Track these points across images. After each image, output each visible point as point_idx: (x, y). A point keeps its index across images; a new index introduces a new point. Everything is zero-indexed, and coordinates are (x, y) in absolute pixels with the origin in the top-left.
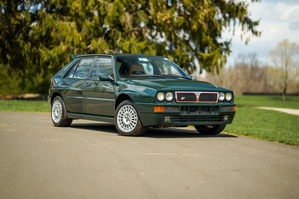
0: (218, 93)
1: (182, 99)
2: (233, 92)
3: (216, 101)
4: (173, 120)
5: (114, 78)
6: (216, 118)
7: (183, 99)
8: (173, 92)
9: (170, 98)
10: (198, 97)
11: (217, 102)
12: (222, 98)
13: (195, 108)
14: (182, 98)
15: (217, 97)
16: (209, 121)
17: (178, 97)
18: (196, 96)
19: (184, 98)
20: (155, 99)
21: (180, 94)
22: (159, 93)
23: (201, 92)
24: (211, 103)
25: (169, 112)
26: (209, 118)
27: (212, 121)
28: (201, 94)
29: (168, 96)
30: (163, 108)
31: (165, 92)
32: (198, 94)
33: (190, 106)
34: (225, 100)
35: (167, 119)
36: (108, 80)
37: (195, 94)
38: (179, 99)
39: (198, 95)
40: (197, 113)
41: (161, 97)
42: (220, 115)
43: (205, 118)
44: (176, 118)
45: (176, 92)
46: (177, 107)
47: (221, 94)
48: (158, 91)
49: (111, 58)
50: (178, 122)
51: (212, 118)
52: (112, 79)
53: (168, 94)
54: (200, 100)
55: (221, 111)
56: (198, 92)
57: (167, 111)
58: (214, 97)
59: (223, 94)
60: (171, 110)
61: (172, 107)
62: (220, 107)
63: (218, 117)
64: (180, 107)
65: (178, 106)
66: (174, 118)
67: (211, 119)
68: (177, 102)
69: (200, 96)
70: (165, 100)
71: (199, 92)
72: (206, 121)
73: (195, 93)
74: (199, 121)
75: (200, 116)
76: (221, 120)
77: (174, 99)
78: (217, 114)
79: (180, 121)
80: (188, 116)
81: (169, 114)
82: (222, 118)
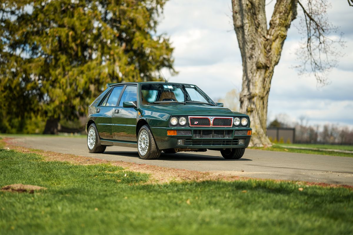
0: (233, 118)
2: (248, 117)
3: (230, 125)
4: (186, 144)
5: (136, 104)
6: (231, 142)
7: (196, 124)
8: (186, 117)
9: (183, 123)
10: (212, 122)
11: (232, 126)
12: (237, 123)
13: (208, 132)
14: (195, 122)
15: (231, 121)
16: (223, 144)
17: (191, 122)
18: (209, 121)
19: (197, 122)
20: (168, 123)
21: (193, 118)
22: (172, 117)
23: (214, 117)
24: (226, 127)
25: (181, 135)
26: (223, 142)
27: (227, 144)
28: (215, 119)
29: (182, 121)
30: (175, 132)
31: (178, 117)
32: (212, 119)
33: (203, 130)
34: (241, 125)
35: (180, 142)
36: (131, 106)
37: (208, 119)
38: (192, 123)
40: (210, 137)
41: (174, 121)
42: (234, 139)
43: (219, 142)
44: (189, 142)
45: (189, 117)
46: (189, 131)
47: (236, 119)
48: (171, 116)
49: (136, 86)
50: (191, 145)
51: (227, 142)
52: (135, 106)
53: (181, 118)
55: (236, 135)
56: (212, 117)
57: (180, 135)
58: (228, 122)
59: (238, 119)
60: (183, 134)
61: (185, 131)
62: (234, 132)
63: (233, 141)
64: (192, 131)
65: (191, 130)
66: (186, 142)
67: (225, 143)
68: (190, 126)
69: (214, 121)
70: (178, 124)
72: (220, 144)
73: (209, 117)
74: (213, 144)
75: (213, 140)
76: (236, 144)
77: (187, 124)
78: (231, 138)
79: (193, 144)
80: (201, 140)
81: (182, 138)
82: (237, 142)
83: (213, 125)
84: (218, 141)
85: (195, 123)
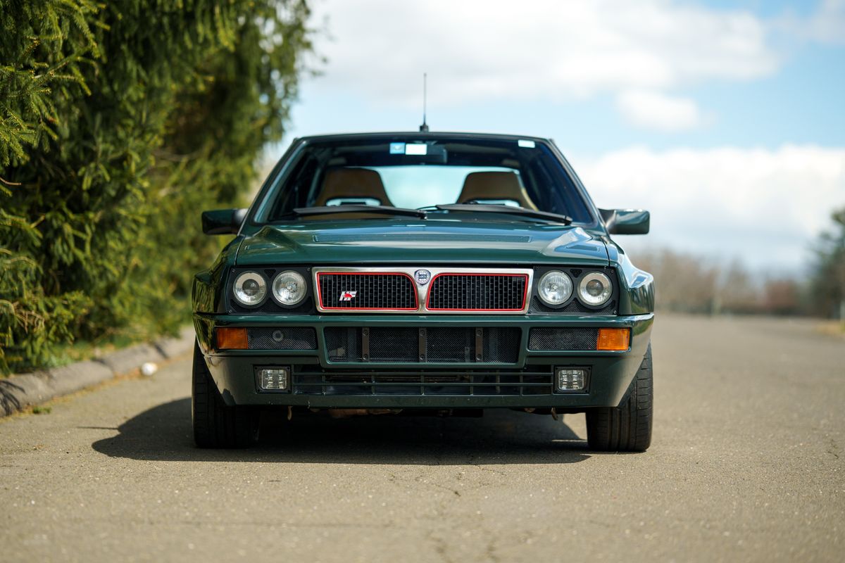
0: (530, 272)
1: (341, 299)
3: (519, 305)
4: (298, 386)
6: (516, 379)
7: (348, 299)
8: (305, 269)
10: (423, 291)
11: (525, 310)
12: (557, 295)
13: (405, 337)
14: (343, 293)
15: (525, 289)
17: (323, 290)
18: (413, 288)
19: (353, 294)
21: (335, 276)
22: (242, 272)
23: (435, 271)
25: (272, 350)
28: (438, 277)
29: (283, 287)
30: (242, 334)
31: (267, 272)
32: (423, 279)
33: (371, 328)
34: (574, 304)
37: (408, 280)
38: (330, 298)
39: (423, 281)
42: (528, 368)
45: (317, 270)
46: (308, 331)
47: (553, 279)
48: (233, 267)
53: (281, 277)
54: (434, 301)
55: (534, 350)
56: (423, 270)
58: (506, 292)
59: (562, 277)
61: (287, 332)
62: (524, 335)
63: (525, 377)
64: (318, 331)
65: (313, 329)
68: (320, 309)
69: (434, 285)
70: (271, 303)
71: (430, 269)
73: (410, 271)
81: (277, 361)
82: (547, 379)
83: (431, 306)
84: (456, 376)
85: (343, 296)
